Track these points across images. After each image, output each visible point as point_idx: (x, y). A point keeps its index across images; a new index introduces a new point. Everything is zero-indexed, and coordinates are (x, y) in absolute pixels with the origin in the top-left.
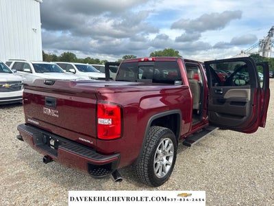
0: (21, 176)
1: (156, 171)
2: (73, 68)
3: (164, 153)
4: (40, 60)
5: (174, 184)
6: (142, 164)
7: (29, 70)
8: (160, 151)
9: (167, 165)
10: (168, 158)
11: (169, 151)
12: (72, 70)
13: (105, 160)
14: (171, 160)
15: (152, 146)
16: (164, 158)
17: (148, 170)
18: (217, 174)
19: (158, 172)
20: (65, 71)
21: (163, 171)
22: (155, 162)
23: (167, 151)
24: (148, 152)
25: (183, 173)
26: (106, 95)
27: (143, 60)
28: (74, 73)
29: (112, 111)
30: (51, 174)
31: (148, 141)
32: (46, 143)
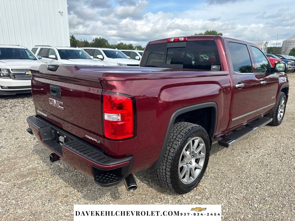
0: (33, 172)
1: (182, 176)
2: (101, 54)
3: (193, 155)
4: (66, 46)
5: (204, 192)
6: (164, 168)
7: (54, 57)
8: (188, 153)
9: (196, 168)
10: (197, 161)
11: (200, 153)
12: (100, 56)
13: (113, 164)
14: (202, 163)
15: (176, 147)
16: (193, 161)
17: (171, 175)
18: (260, 183)
19: (184, 177)
20: (92, 57)
21: (190, 175)
22: (180, 165)
23: (197, 152)
24: (171, 154)
25: (216, 178)
26: (115, 83)
27: (172, 40)
28: (102, 59)
29: (121, 104)
30: (65, 171)
31: (172, 140)
32: (55, 139)
